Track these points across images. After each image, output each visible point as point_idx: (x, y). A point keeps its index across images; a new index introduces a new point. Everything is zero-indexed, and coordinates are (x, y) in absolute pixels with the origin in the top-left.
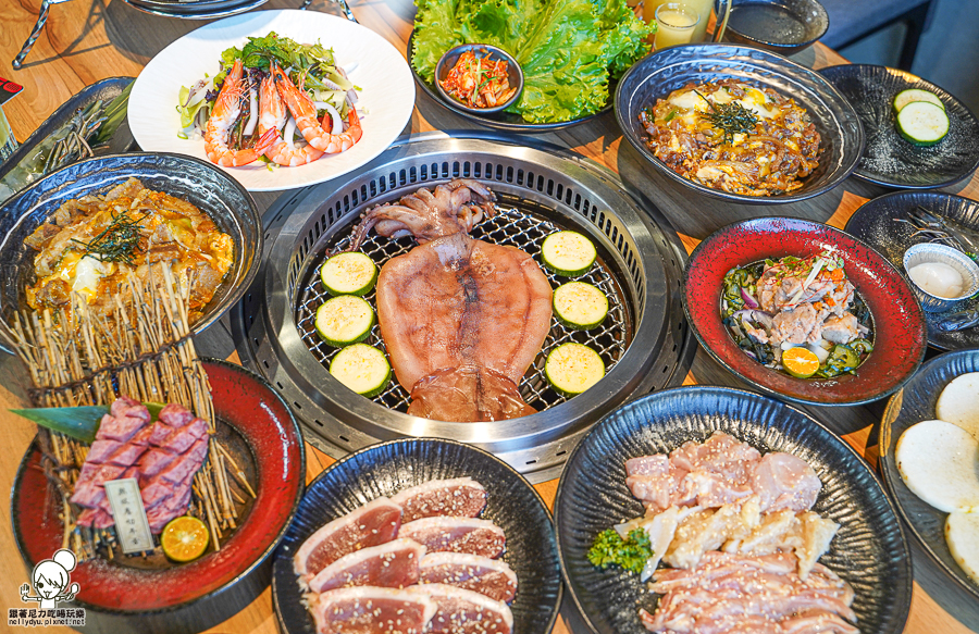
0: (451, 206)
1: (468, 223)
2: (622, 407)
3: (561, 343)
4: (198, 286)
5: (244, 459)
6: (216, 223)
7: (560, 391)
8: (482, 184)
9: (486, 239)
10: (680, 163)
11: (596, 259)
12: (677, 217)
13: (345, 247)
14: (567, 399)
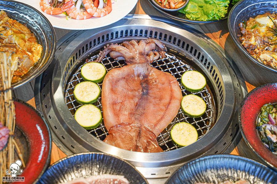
0: (144, 50)
1: (151, 60)
2: (199, 158)
3: (181, 121)
4: (22, 66)
5: (25, 148)
6: (37, 39)
7: (175, 143)
8: (161, 43)
9: (158, 68)
10: (253, 50)
11: (206, 86)
12: (247, 74)
13: (95, 60)
14: (178, 148)
